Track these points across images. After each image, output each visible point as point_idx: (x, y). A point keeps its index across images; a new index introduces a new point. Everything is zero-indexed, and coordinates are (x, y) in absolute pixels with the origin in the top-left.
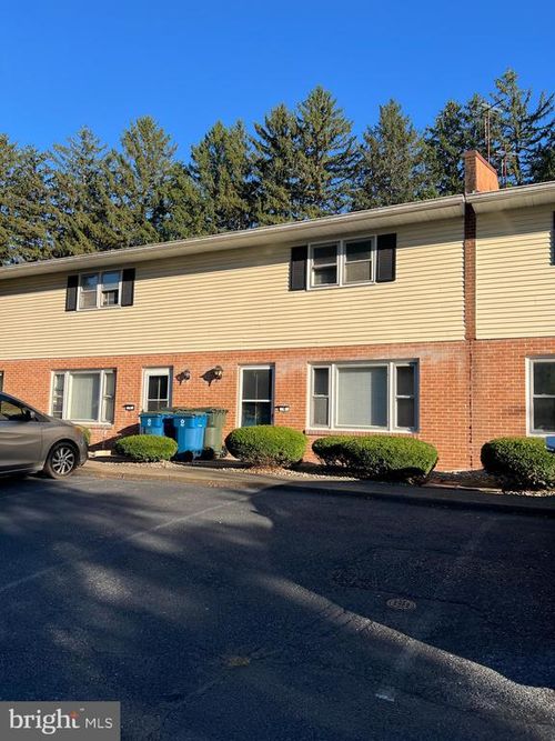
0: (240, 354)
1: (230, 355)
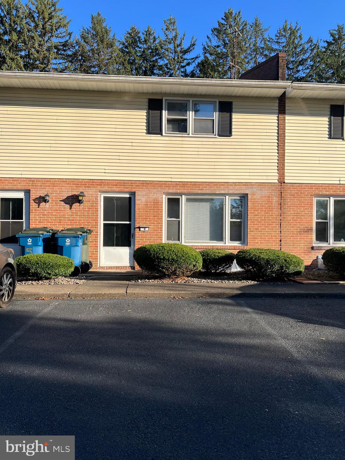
0: (102, 182)
1: (92, 183)
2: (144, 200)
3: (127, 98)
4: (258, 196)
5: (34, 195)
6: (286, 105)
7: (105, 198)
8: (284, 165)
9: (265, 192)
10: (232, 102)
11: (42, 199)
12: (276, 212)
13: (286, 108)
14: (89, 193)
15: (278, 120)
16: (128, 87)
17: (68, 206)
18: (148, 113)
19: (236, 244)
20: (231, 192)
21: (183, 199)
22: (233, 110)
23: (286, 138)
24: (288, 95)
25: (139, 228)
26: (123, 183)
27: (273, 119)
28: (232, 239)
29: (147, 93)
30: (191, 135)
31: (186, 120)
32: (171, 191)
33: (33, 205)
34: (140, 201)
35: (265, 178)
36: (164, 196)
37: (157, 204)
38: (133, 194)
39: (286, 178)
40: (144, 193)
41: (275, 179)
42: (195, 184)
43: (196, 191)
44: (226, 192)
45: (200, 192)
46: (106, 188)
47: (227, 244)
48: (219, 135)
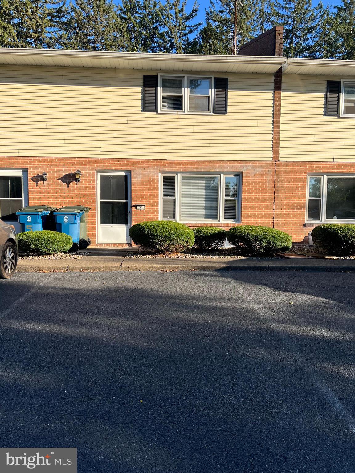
0: (97, 161)
1: (88, 161)
2: (139, 178)
3: (122, 75)
4: (252, 174)
5: (32, 173)
6: (283, 81)
7: (101, 176)
8: (278, 143)
9: (260, 170)
10: (228, 78)
11: (40, 178)
12: (270, 189)
13: (282, 84)
14: (85, 172)
15: (274, 97)
16: (122, 63)
17: (65, 185)
18: (143, 90)
19: (230, 222)
20: (226, 170)
21: (179, 177)
22: (229, 87)
23: (282, 115)
24: (284, 71)
25: (136, 206)
26: (119, 161)
27: (268, 95)
28: (226, 217)
29: (142, 70)
30: (186, 113)
31: (181, 97)
32: (166, 169)
33: (32, 183)
34: (136, 180)
35: (260, 156)
36: (160, 174)
37: (153, 183)
38: (129, 172)
39: (280, 156)
40: (140, 171)
41: (269, 157)
42: (190, 162)
43: (191, 170)
44: (221, 170)
45: (195, 170)
46: (102, 167)
47: (222, 222)
48: (215, 113)
